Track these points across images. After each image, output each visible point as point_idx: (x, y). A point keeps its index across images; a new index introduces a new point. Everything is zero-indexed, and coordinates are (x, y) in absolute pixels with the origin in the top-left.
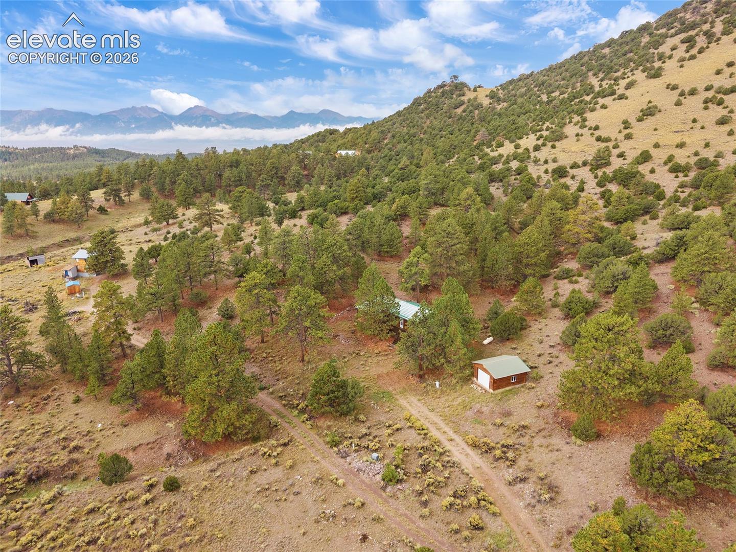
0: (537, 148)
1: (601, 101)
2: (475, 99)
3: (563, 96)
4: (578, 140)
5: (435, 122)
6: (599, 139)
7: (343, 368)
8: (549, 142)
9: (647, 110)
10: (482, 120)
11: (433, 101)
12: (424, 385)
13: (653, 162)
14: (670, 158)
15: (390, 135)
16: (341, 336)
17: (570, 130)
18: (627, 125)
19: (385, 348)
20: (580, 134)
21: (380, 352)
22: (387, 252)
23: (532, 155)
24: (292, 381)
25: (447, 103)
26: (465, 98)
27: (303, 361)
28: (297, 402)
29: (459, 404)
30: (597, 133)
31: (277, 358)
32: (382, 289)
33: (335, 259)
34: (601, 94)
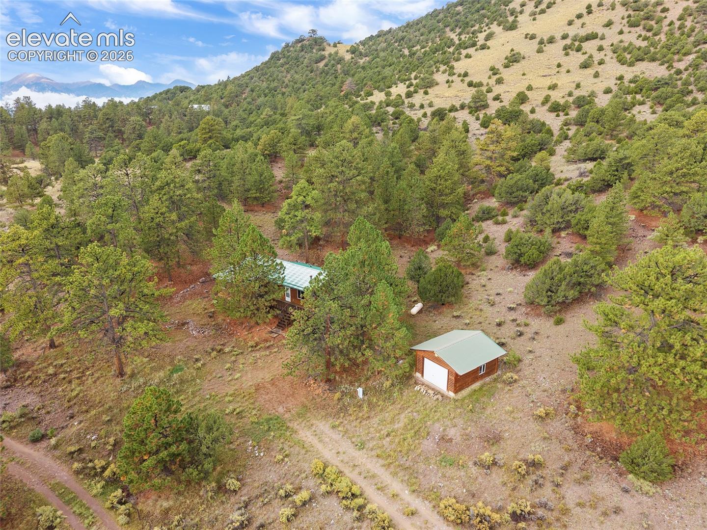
0: (409, 95)
1: (464, 52)
2: (337, 53)
3: (424, 49)
4: (449, 87)
5: (297, 76)
6: (470, 84)
7: (194, 380)
8: (421, 89)
9: (511, 56)
10: (346, 73)
11: (293, 55)
12: (338, 395)
13: (530, 103)
14: (547, 99)
15: (248, 89)
16: (191, 323)
17: (440, 78)
18: (495, 71)
19: (265, 335)
20: (450, 81)
21: (257, 344)
22: (255, 198)
23: (406, 101)
24: (98, 417)
25: (307, 58)
26: (326, 53)
27: (121, 374)
28: (103, 463)
29: (405, 428)
30: (467, 79)
31: (75, 374)
32: (254, 242)
33: (175, 204)
34: (462, 45)
